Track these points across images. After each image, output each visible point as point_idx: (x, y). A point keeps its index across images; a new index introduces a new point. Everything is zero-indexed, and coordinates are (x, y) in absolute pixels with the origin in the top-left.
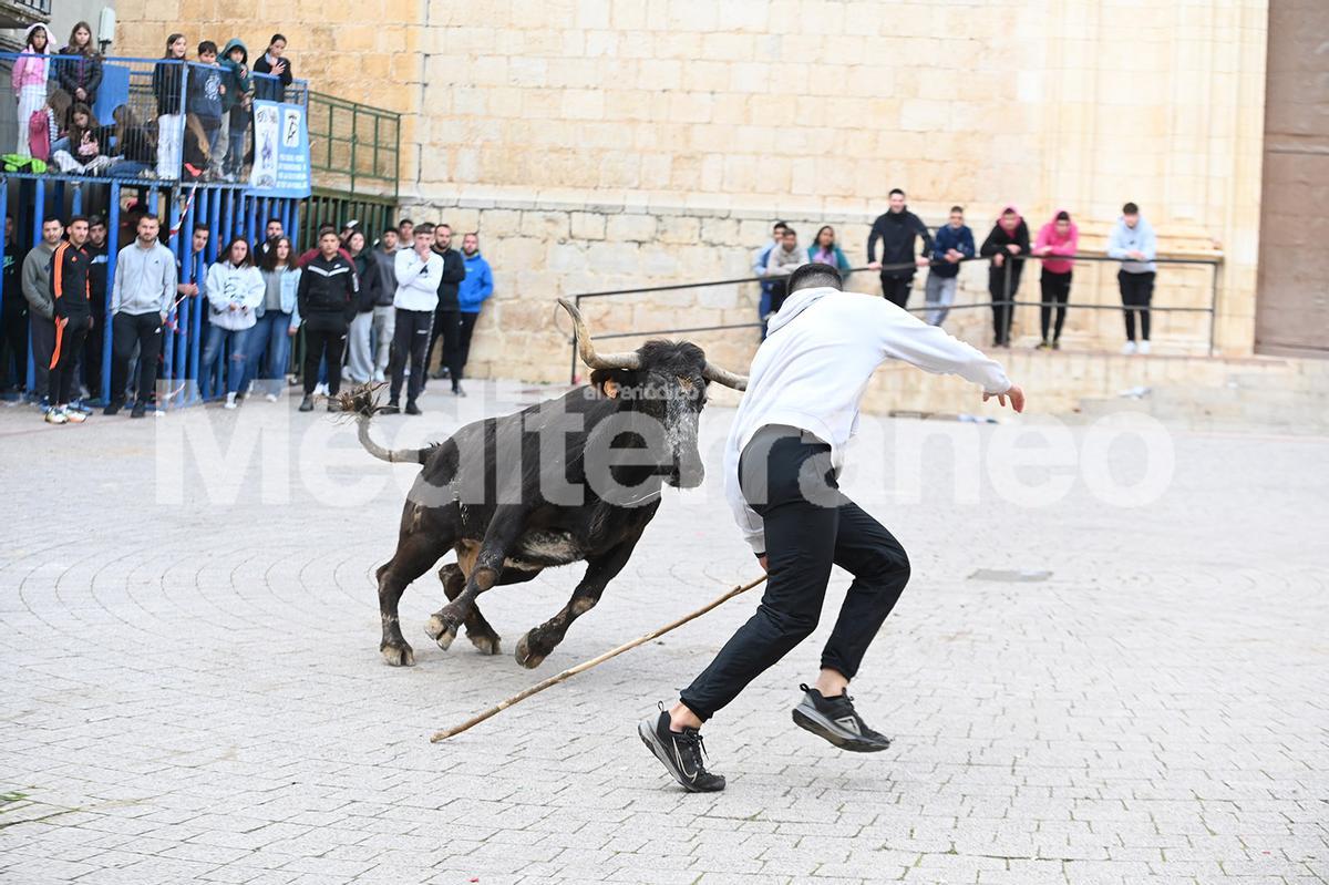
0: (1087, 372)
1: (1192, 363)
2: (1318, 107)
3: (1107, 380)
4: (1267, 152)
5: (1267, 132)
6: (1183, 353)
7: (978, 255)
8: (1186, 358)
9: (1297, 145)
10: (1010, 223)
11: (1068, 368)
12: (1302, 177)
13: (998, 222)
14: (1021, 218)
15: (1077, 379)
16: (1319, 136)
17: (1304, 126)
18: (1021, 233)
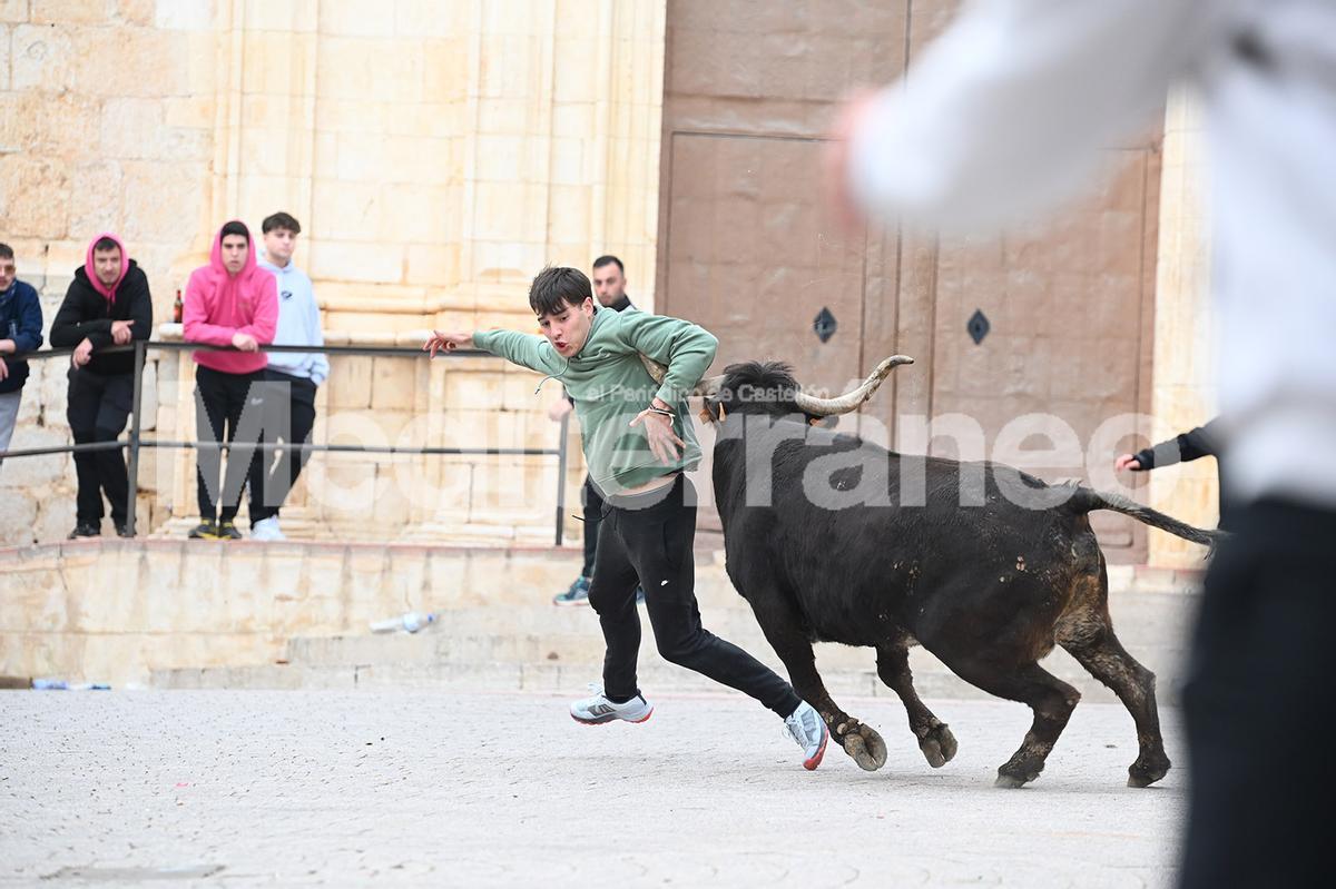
0: (305, 585)
1: (519, 561)
2: (777, 41)
3: (346, 599)
4: (670, 134)
5: (668, 94)
6: (504, 544)
7: (46, 346)
8: (509, 553)
9: (730, 119)
10: (109, 268)
11: (264, 577)
12: (742, 184)
13: (80, 272)
14: (132, 263)
15: (283, 598)
16: (780, 100)
17: (745, 79)
18: (131, 292)
